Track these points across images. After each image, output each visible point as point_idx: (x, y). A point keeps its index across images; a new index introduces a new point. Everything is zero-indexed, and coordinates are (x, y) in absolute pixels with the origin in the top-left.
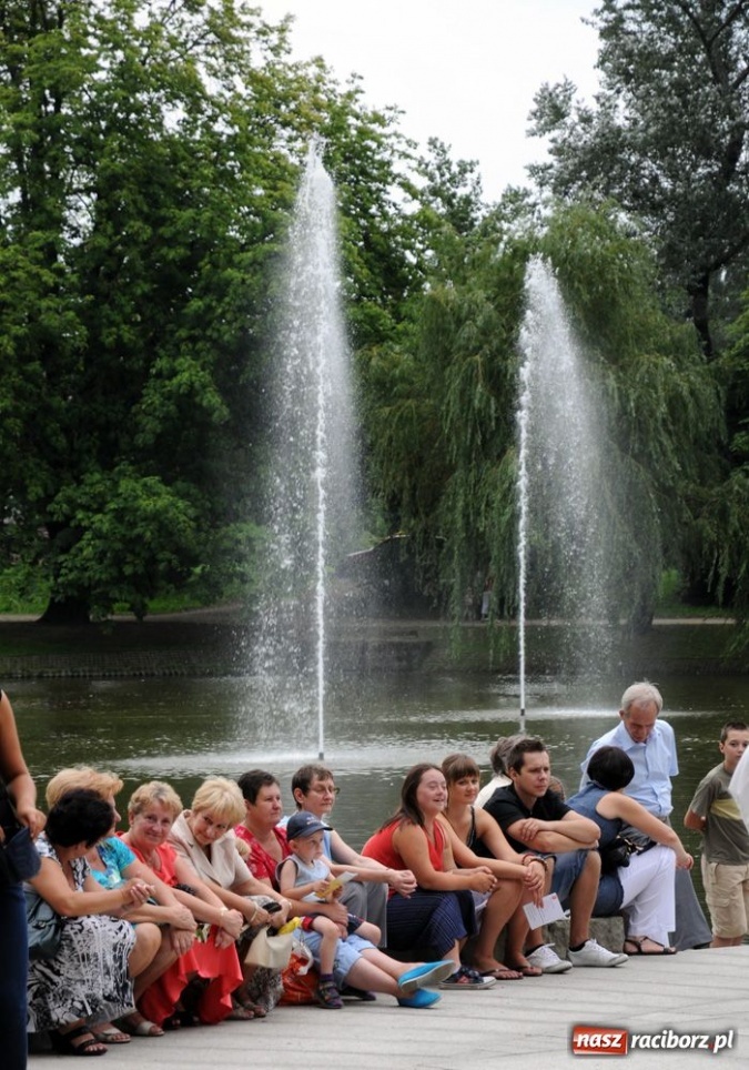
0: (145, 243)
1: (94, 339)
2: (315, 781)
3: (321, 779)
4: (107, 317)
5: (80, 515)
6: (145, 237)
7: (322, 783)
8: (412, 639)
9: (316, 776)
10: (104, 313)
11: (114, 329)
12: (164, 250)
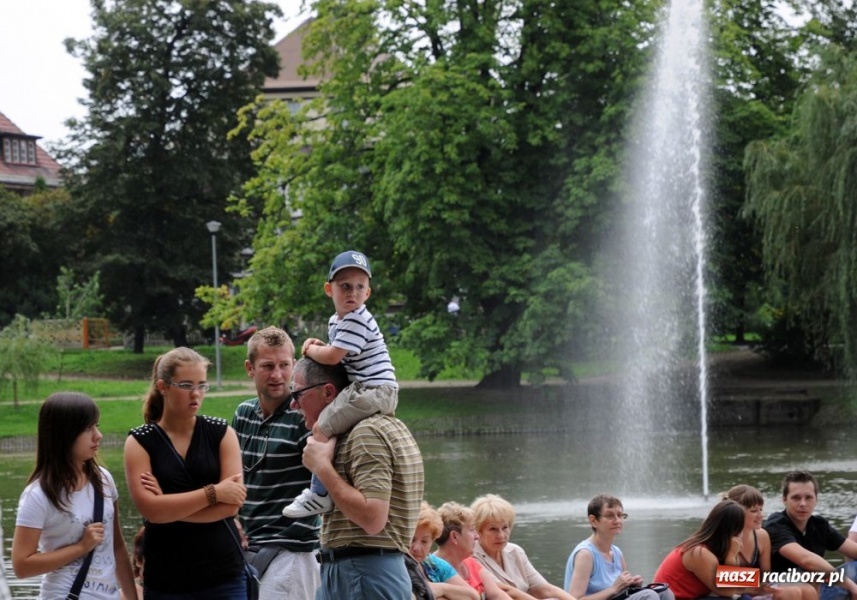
0: (564, 59)
1: (522, 142)
2: (605, 509)
3: (610, 506)
4: (532, 123)
5: (513, 291)
6: (563, 54)
7: (611, 510)
8: (802, 398)
9: (606, 505)
10: (530, 120)
11: (539, 132)
12: (582, 65)
